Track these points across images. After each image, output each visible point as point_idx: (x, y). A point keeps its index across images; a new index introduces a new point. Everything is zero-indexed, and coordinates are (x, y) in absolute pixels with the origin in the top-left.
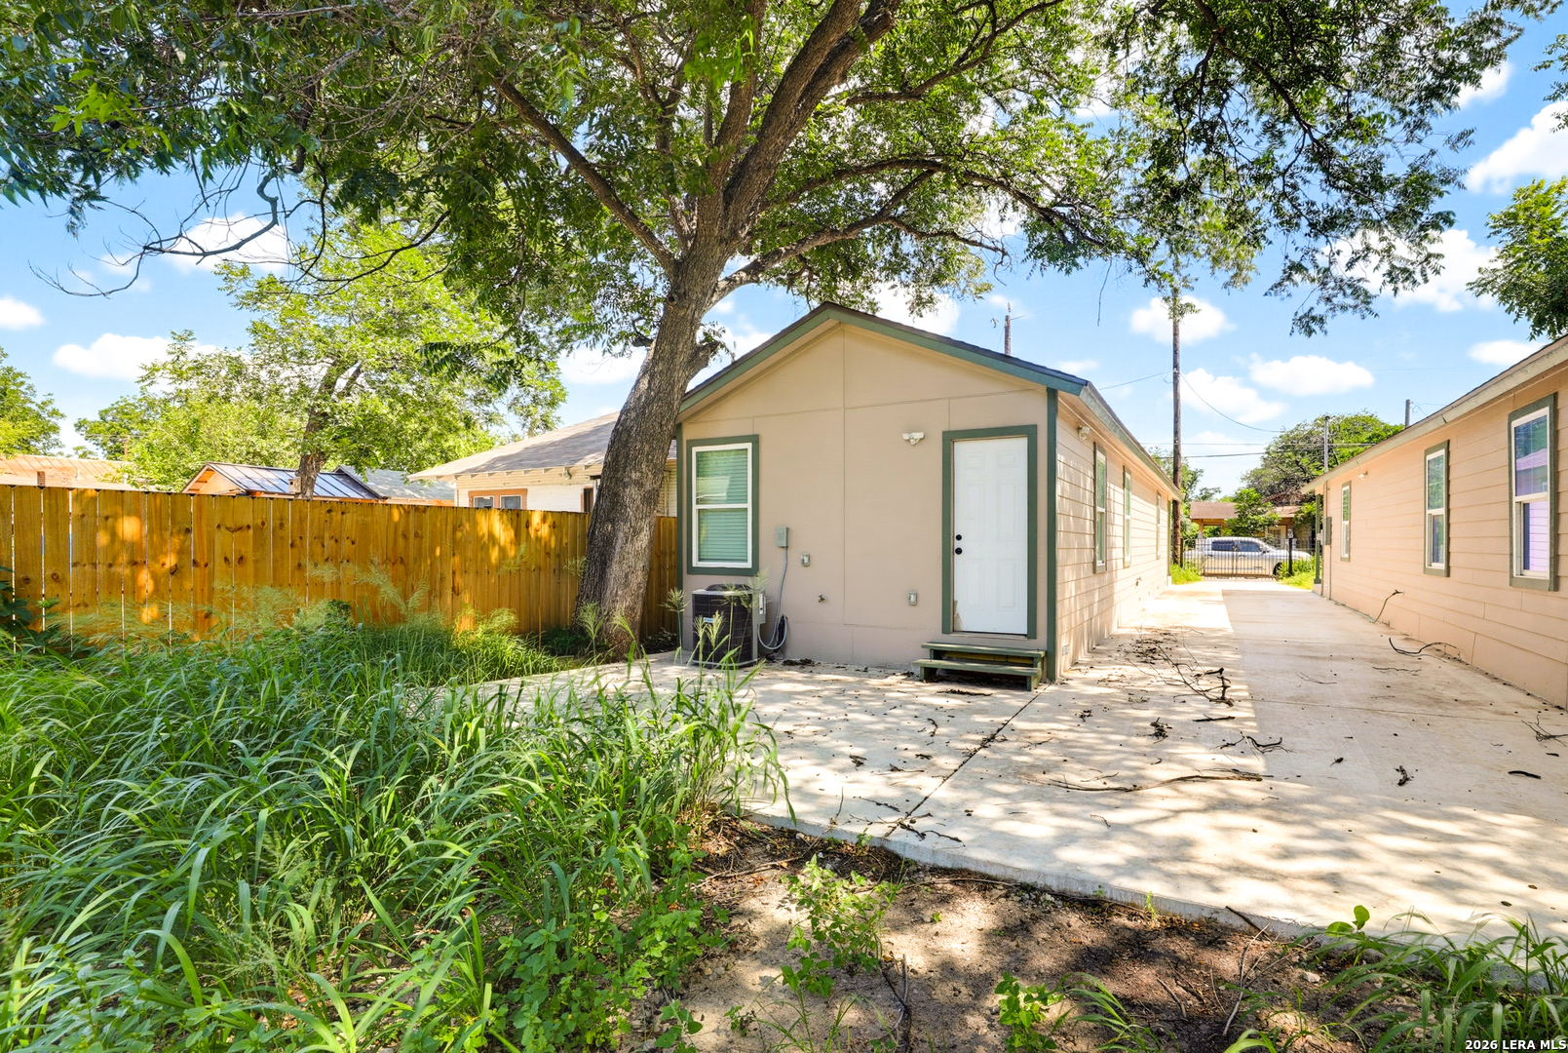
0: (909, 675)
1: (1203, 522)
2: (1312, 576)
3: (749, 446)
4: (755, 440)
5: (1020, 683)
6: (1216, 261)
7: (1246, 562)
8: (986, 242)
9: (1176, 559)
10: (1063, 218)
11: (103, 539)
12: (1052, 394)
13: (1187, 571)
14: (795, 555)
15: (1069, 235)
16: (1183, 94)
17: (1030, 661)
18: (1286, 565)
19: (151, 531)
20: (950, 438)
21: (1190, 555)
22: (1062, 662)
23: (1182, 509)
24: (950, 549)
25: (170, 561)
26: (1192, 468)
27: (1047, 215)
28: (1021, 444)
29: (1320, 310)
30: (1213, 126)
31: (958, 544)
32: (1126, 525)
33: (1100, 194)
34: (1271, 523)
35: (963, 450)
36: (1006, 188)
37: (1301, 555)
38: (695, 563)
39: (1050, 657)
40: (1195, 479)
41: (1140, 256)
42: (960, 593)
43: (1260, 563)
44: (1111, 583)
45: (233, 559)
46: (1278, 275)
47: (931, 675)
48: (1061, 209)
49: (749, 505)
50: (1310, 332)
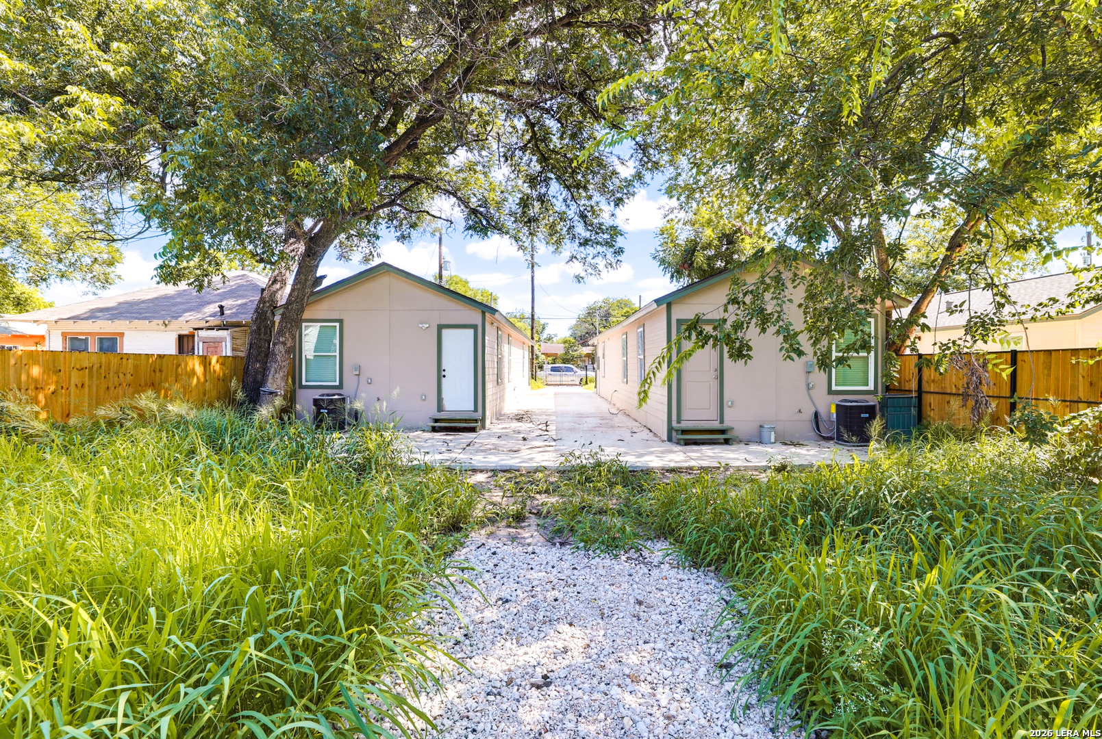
0: (424, 431)
1: (547, 355)
2: (594, 384)
3: (337, 324)
4: (341, 321)
5: (473, 430)
6: (547, 243)
7: (567, 378)
8: (443, 217)
9: (533, 377)
10: (481, 213)
11: (24, 378)
12: (483, 313)
13: (538, 383)
14: (363, 378)
15: (484, 223)
16: (532, 181)
17: (476, 421)
18: (584, 380)
19: (44, 372)
20: (440, 328)
21: (540, 374)
22: (488, 422)
23: (536, 348)
24: (440, 374)
25: (52, 388)
26: (542, 322)
27: (474, 212)
28: (471, 331)
29: (583, 274)
30: (544, 195)
31: (443, 373)
32: (509, 363)
33: (499, 206)
34: (580, 357)
35: (445, 332)
36: (455, 195)
37: (591, 374)
38: (304, 383)
39: (483, 420)
40: (544, 328)
41: (517, 239)
42: (444, 395)
43: (572, 378)
44: (504, 389)
45: (80, 385)
46: (568, 258)
47: (434, 430)
48: (482, 209)
49: (337, 354)
50: (579, 282)
